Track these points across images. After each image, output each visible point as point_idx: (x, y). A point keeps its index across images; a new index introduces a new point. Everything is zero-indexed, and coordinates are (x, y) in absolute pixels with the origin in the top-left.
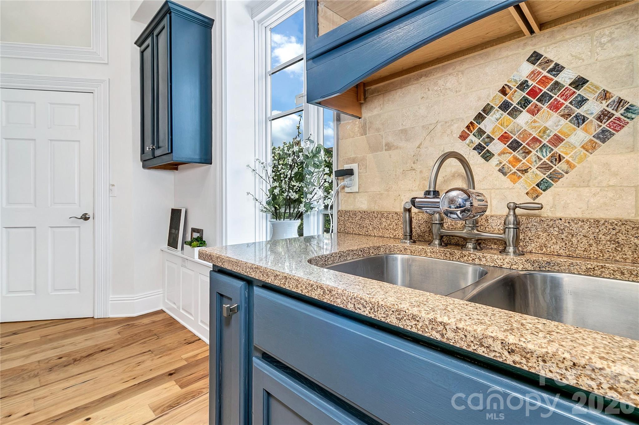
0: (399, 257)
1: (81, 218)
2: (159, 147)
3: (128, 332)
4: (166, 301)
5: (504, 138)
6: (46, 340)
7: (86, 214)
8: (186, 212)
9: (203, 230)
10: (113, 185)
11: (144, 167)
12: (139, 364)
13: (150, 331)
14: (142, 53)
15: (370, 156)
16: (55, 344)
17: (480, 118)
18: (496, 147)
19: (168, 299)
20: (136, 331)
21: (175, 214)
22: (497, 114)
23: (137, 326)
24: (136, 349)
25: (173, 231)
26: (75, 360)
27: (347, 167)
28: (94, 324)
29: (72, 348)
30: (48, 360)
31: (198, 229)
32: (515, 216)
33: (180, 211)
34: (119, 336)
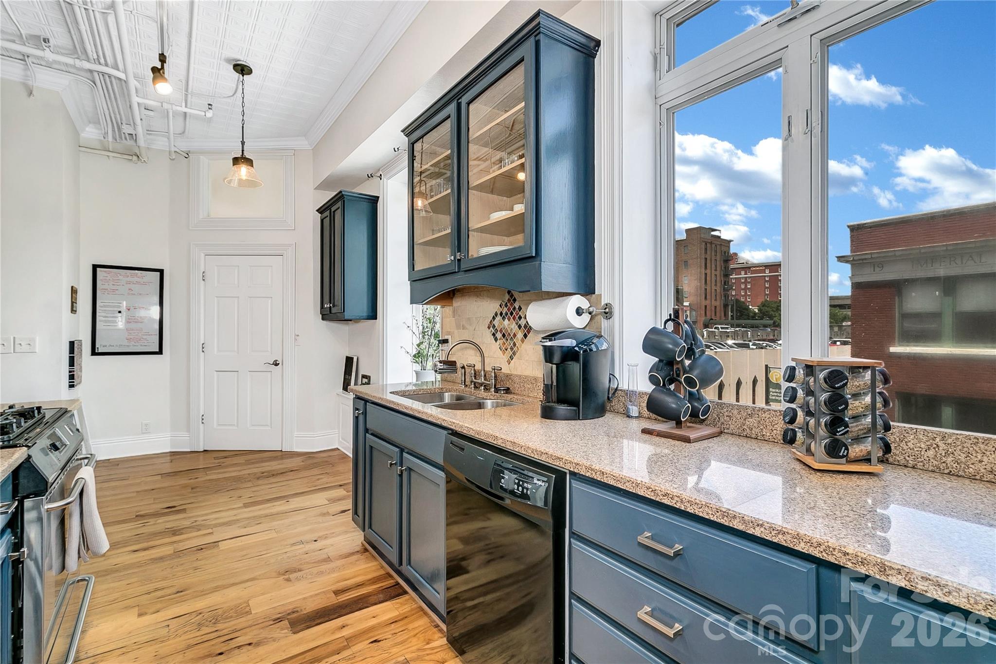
0: (447, 394)
1: (273, 364)
2: (334, 306)
3: (310, 462)
4: (341, 440)
5: (501, 331)
6: (248, 463)
7: (277, 360)
8: (358, 359)
9: (370, 377)
10: (298, 336)
11: (323, 319)
12: (318, 479)
13: (327, 461)
14: (322, 221)
15: (456, 331)
16: (257, 465)
17: (494, 318)
18: (499, 335)
19: (342, 439)
20: (315, 461)
21: (349, 361)
22: (499, 318)
23: (317, 458)
24: (316, 471)
25: (347, 377)
26: (273, 475)
27: (446, 337)
28: (282, 456)
29: (269, 468)
30: (255, 474)
31: (366, 376)
32: (495, 372)
33: (352, 358)
34: (302, 463)
